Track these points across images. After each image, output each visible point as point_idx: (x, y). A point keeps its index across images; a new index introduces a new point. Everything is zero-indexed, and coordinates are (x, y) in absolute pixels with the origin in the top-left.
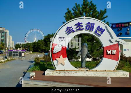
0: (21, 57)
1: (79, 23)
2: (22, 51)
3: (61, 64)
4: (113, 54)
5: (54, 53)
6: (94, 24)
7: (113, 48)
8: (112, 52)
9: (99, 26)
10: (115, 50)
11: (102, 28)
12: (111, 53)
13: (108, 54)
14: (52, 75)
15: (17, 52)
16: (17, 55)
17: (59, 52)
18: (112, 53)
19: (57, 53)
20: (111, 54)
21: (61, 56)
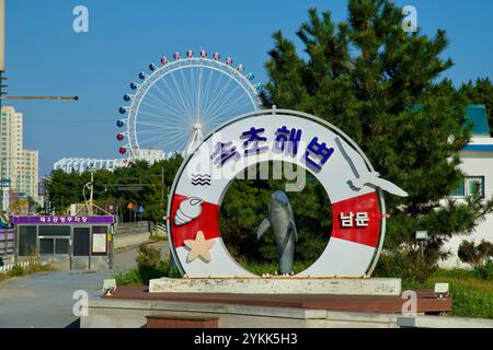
0: (84, 260)
1: (253, 129)
2: (90, 220)
3: (200, 256)
4: (358, 224)
5: (177, 223)
6: (300, 132)
7: (359, 207)
8: (355, 217)
9: (316, 139)
10: (366, 214)
11: (324, 144)
12: (351, 221)
13: (344, 225)
14: (170, 290)
15: (66, 231)
16: (62, 248)
17: (194, 220)
18: (355, 222)
19: (187, 223)
20: (351, 225)
21: (200, 235)
